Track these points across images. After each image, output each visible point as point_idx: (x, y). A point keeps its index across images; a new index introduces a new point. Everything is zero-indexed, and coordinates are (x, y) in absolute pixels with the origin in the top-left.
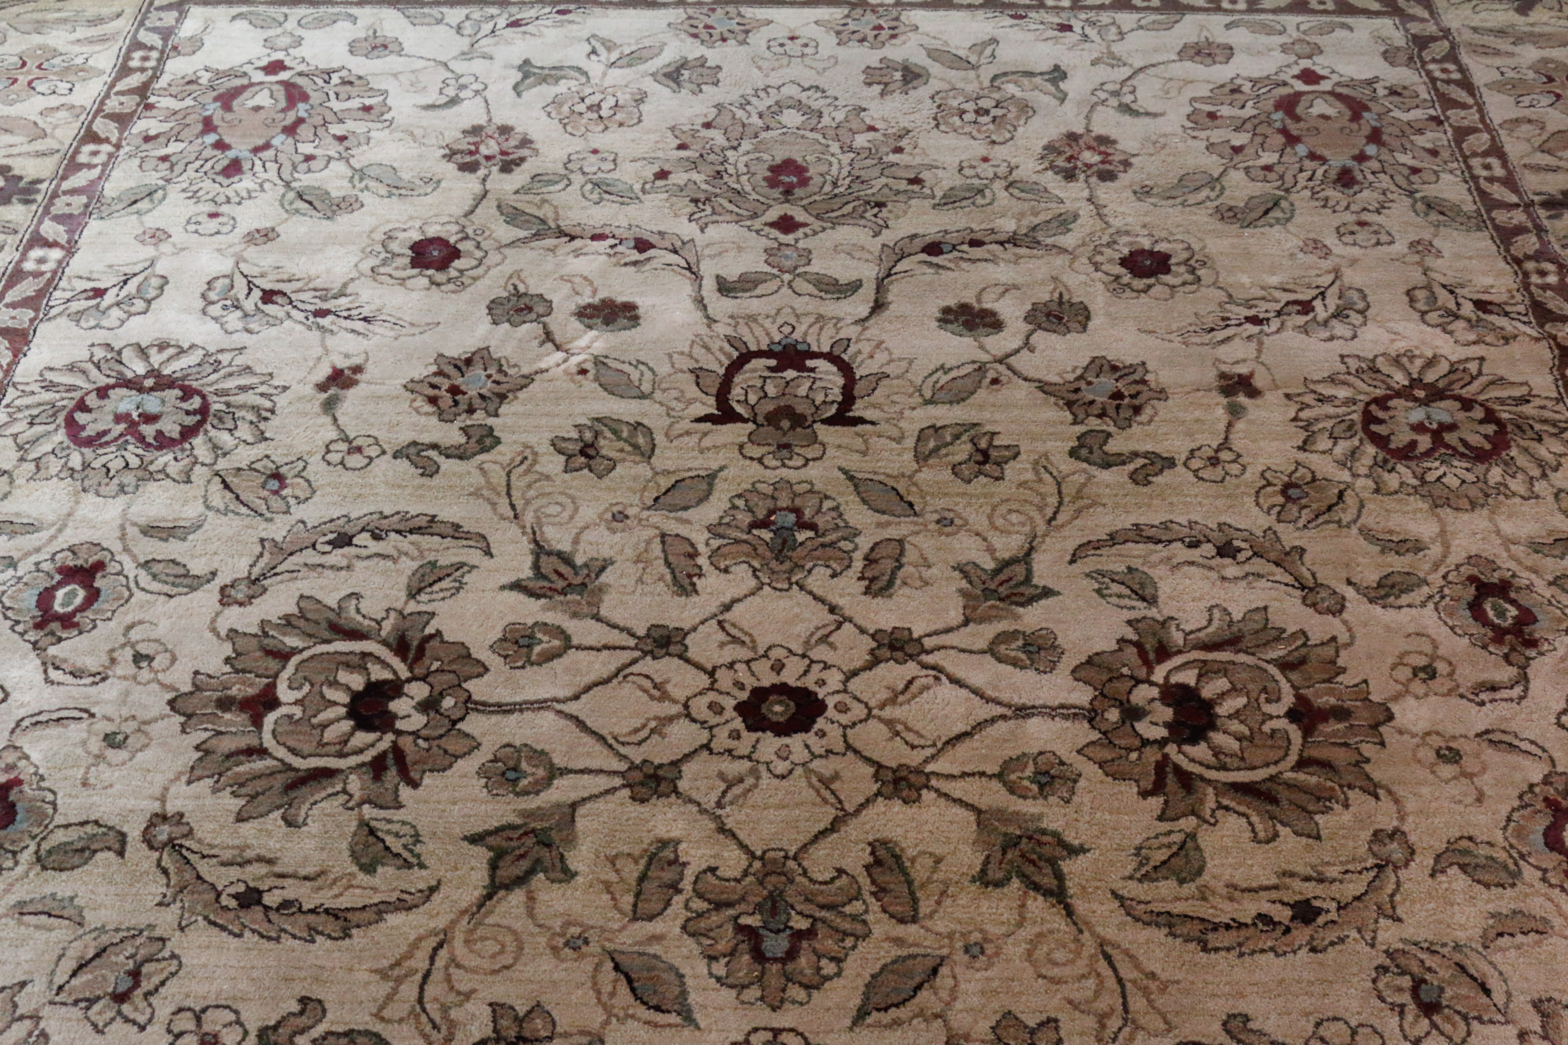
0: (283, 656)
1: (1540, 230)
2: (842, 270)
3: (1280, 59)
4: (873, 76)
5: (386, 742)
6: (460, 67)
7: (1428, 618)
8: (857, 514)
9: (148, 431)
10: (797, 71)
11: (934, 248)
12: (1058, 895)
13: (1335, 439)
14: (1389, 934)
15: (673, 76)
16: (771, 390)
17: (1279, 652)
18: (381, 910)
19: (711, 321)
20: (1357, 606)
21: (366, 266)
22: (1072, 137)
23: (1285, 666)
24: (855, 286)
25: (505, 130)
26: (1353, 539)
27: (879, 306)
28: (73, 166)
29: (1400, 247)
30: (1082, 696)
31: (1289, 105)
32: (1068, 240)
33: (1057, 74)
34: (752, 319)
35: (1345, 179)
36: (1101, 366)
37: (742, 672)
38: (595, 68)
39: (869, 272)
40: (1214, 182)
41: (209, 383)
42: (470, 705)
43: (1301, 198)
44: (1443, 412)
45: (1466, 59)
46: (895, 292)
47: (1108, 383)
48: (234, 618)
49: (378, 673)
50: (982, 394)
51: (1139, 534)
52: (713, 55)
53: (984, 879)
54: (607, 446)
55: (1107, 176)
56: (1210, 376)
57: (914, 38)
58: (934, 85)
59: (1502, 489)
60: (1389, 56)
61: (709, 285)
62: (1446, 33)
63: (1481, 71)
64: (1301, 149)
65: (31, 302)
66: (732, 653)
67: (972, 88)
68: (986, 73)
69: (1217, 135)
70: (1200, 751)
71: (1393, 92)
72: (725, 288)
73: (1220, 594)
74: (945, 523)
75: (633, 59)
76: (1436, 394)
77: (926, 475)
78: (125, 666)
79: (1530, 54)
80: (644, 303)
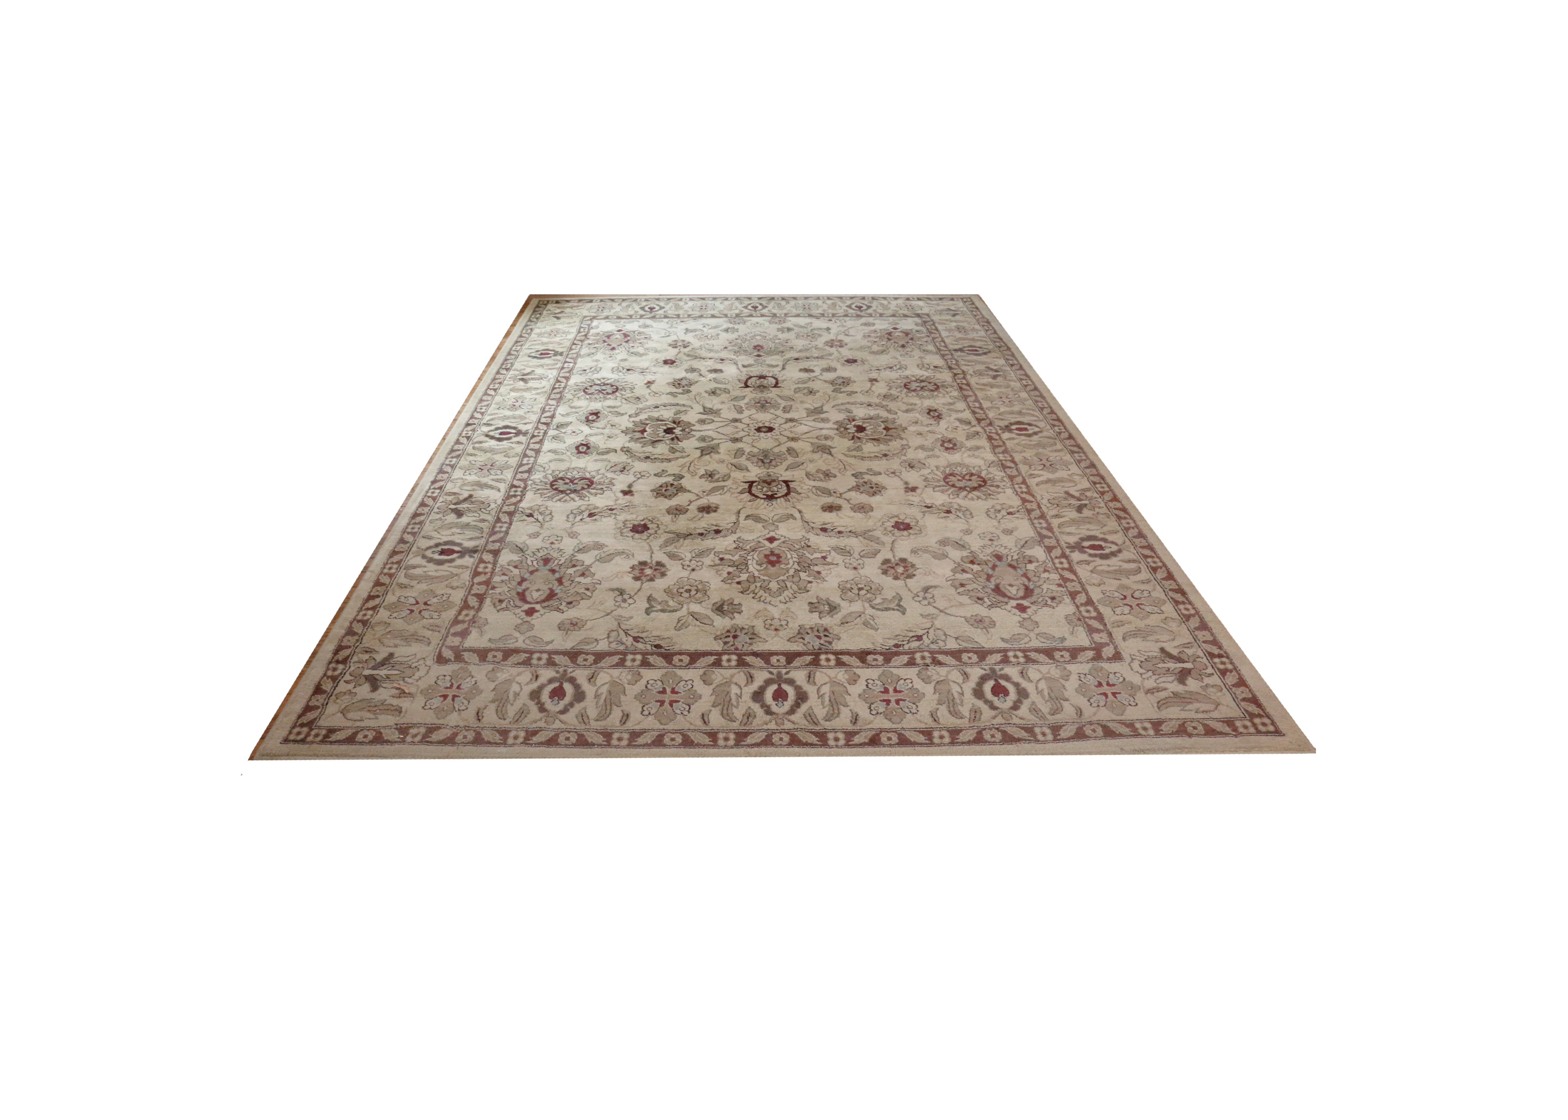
0: (647, 424)
1: (952, 355)
2: (774, 363)
3: (887, 325)
4: (778, 330)
5: (674, 436)
6: (669, 330)
7: (917, 415)
8: (780, 401)
9: (605, 392)
10: (759, 329)
11: (797, 359)
12: (830, 454)
13: (897, 388)
14: (904, 458)
15: (727, 330)
16: (757, 382)
17: (881, 420)
18: (677, 458)
19: (741, 372)
20: (900, 414)
21: (653, 364)
22: (832, 340)
23: (882, 422)
24: (777, 366)
25: (683, 341)
26: (900, 403)
27: (783, 369)
28: (571, 349)
29: (916, 357)
30: (836, 427)
31: (890, 334)
32: (831, 358)
33: (828, 329)
34: (751, 371)
35: (903, 346)
36: (839, 378)
37: (755, 424)
38: (704, 329)
39: (781, 364)
40: (869, 347)
41: (617, 384)
42: (692, 430)
43: (891, 350)
44: (923, 384)
45: (937, 325)
46: (787, 367)
47: (842, 380)
48: (632, 419)
49: (669, 426)
50: (810, 383)
51: (848, 403)
52: (736, 327)
53: (813, 452)
54: (718, 392)
55: (841, 346)
56: (867, 379)
57: (789, 323)
58: (795, 331)
59: (937, 396)
60: (917, 324)
61: (740, 366)
62: (932, 320)
63: (940, 327)
64: (892, 341)
65: (569, 372)
66: (752, 422)
67: (806, 332)
68: (809, 329)
69: (870, 339)
70: (863, 434)
71: (917, 331)
72: (744, 366)
73: (868, 412)
74: (802, 402)
75: (715, 327)
76: (922, 381)
77: (797, 395)
78: (609, 426)
79: (954, 324)
80: (723, 369)
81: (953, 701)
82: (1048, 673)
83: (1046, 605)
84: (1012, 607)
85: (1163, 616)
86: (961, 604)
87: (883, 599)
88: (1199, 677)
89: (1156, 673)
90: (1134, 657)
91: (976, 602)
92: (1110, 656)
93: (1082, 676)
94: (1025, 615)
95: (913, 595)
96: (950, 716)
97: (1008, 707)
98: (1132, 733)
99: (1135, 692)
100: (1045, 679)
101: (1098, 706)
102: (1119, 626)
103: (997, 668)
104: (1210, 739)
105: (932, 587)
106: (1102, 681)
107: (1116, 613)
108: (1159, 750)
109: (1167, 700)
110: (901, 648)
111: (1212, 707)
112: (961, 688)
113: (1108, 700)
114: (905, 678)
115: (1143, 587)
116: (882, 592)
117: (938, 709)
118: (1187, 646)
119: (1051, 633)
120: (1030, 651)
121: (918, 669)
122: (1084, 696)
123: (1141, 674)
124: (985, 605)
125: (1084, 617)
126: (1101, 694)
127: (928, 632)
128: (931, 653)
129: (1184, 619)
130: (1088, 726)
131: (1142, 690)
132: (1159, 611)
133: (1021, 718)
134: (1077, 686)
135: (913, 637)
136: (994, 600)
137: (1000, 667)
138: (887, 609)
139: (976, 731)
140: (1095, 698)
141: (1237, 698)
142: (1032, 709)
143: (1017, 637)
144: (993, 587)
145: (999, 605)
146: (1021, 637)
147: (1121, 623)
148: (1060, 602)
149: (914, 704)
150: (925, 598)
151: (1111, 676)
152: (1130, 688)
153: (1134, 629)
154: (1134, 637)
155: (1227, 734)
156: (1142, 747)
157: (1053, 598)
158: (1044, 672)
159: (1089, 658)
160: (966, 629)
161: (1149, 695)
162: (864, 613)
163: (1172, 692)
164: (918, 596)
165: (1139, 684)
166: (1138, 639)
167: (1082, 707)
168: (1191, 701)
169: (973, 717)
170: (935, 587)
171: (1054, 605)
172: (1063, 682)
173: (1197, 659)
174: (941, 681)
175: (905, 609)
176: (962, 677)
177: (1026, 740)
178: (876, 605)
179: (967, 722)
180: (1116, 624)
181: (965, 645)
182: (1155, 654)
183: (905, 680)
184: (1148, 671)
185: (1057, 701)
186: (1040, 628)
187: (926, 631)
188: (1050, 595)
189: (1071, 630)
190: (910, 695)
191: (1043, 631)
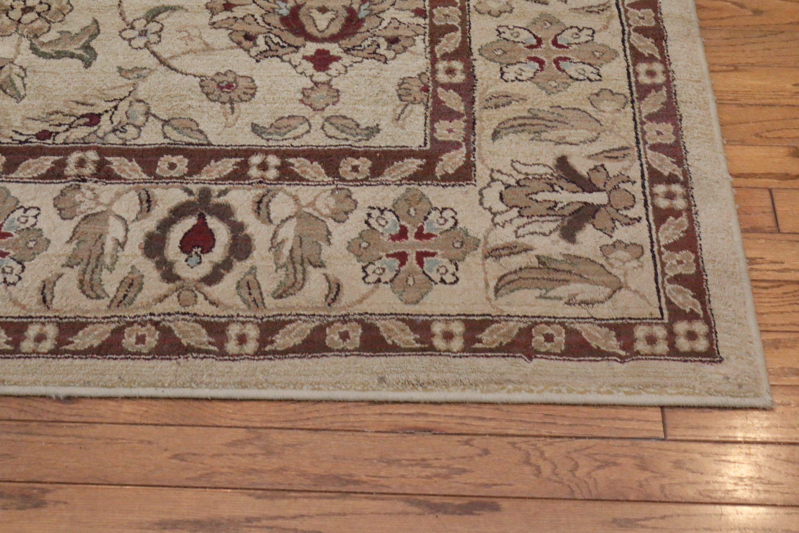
81: (98, 258)
82: (312, 204)
83: (374, 55)
84: (305, 58)
85: (596, 87)
86: (208, 48)
87: (61, 32)
88: (610, 224)
89: (525, 212)
90: (496, 176)
91: (239, 43)
92: (451, 172)
93: (376, 213)
94: (321, 77)
95: (124, 26)
96: (78, 291)
97: (197, 277)
98: (418, 345)
99: (465, 254)
100: (299, 218)
101: (379, 280)
102: (497, 107)
103: (215, 189)
104: (568, 364)
105: (166, 9)
106: (408, 226)
107: (506, 77)
108: (455, 384)
109: (520, 274)
110: (50, 141)
111: (603, 291)
112: (127, 230)
113: (403, 268)
114: (26, 206)
115: (585, 21)
116: (67, 18)
117: (60, 276)
118: (616, 154)
119: (356, 117)
120: (296, 154)
121: (62, 186)
122: (359, 257)
123: (495, 214)
124: (254, 51)
125: (437, 84)
126: (394, 255)
127: (116, 108)
128: (100, 151)
129: (635, 95)
130: (339, 324)
131: (480, 250)
132: (593, 77)
133: (212, 303)
134: (354, 235)
135: (83, 116)
136: (276, 40)
137: (223, 187)
138: (60, 55)
139: (113, 326)
140: (378, 264)
141: (664, 274)
142: (244, 284)
143: (285, 122)
144: (285, 12)
145: (281, 51)
146: (293, 122)
147: (504, 100)
148: (405, 49)
149: (19, 263)
150: (143, 33)
151: (434, 215)
152: (457, 245)
153: (526, 114)
154: (516, 132)
155: (609, 354)
156: (423, 377)
157: (393, 41)
158: (303, 203)
159: (407, 174)
160: (195, 104)
161: (490, 260)
162: (12, 62)
163: (538, 257)
164: (133, 28)
165: (480, 236)
166: (524, 136)
167: (343, 281)
168: (567, 277)
169: (121, 295)
170: (174, 9)
171: (390, 54)
172: (331, 224)
173: (622, 186)
174: (94, 215)
175: (95, 56)
176: (138, 208)
177: (199, 351)
178: (43, 44)
179: (104, 308)
180: (492, 103)
181: (175, 136)
182: (542, 170)
183: (26, 210)
184: (511, 208)
185: (299, 268)
186: (338, 106)
187: (114, 104)
188: (390, 33)
189: (399, 111)
190: (21, 243)
191: (343, 112)
